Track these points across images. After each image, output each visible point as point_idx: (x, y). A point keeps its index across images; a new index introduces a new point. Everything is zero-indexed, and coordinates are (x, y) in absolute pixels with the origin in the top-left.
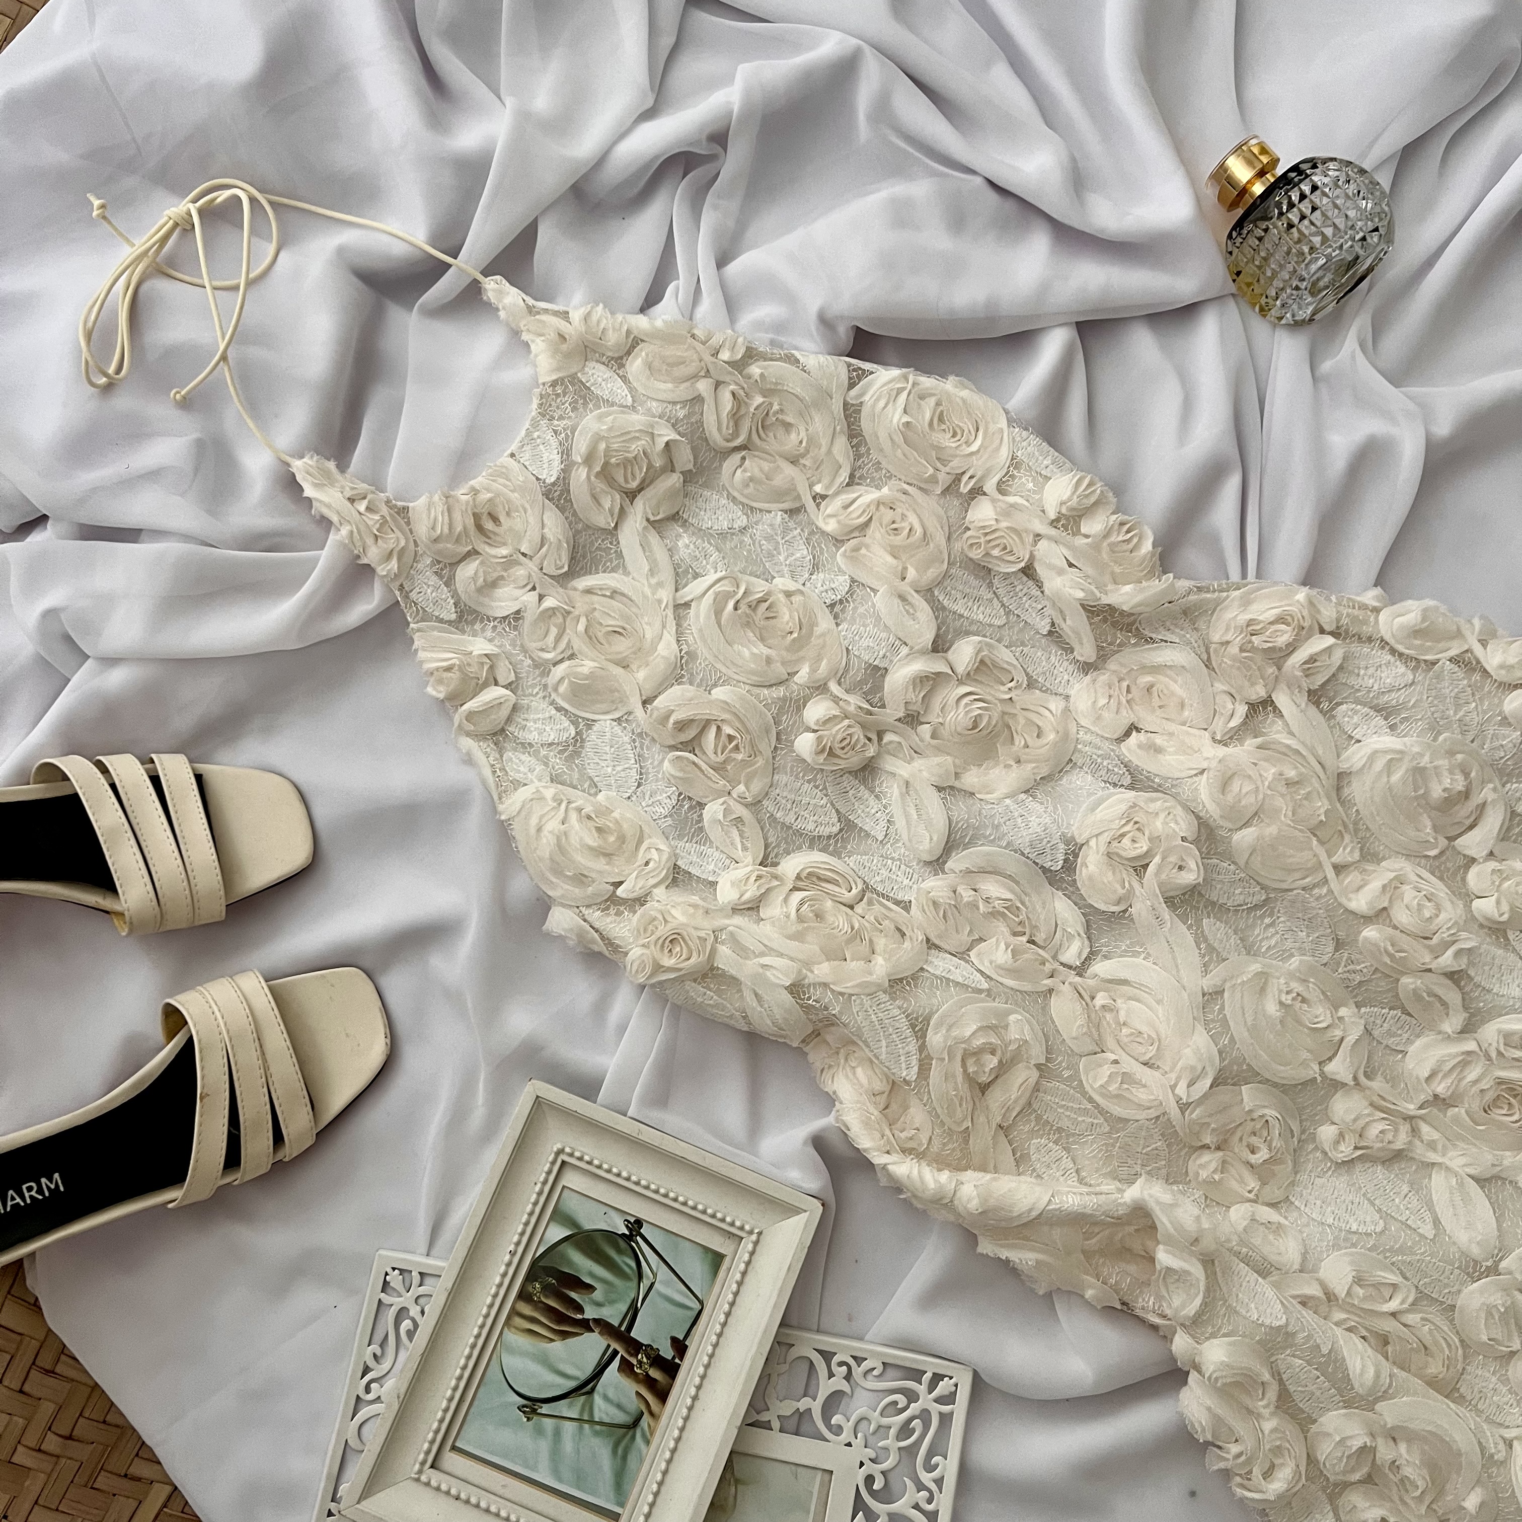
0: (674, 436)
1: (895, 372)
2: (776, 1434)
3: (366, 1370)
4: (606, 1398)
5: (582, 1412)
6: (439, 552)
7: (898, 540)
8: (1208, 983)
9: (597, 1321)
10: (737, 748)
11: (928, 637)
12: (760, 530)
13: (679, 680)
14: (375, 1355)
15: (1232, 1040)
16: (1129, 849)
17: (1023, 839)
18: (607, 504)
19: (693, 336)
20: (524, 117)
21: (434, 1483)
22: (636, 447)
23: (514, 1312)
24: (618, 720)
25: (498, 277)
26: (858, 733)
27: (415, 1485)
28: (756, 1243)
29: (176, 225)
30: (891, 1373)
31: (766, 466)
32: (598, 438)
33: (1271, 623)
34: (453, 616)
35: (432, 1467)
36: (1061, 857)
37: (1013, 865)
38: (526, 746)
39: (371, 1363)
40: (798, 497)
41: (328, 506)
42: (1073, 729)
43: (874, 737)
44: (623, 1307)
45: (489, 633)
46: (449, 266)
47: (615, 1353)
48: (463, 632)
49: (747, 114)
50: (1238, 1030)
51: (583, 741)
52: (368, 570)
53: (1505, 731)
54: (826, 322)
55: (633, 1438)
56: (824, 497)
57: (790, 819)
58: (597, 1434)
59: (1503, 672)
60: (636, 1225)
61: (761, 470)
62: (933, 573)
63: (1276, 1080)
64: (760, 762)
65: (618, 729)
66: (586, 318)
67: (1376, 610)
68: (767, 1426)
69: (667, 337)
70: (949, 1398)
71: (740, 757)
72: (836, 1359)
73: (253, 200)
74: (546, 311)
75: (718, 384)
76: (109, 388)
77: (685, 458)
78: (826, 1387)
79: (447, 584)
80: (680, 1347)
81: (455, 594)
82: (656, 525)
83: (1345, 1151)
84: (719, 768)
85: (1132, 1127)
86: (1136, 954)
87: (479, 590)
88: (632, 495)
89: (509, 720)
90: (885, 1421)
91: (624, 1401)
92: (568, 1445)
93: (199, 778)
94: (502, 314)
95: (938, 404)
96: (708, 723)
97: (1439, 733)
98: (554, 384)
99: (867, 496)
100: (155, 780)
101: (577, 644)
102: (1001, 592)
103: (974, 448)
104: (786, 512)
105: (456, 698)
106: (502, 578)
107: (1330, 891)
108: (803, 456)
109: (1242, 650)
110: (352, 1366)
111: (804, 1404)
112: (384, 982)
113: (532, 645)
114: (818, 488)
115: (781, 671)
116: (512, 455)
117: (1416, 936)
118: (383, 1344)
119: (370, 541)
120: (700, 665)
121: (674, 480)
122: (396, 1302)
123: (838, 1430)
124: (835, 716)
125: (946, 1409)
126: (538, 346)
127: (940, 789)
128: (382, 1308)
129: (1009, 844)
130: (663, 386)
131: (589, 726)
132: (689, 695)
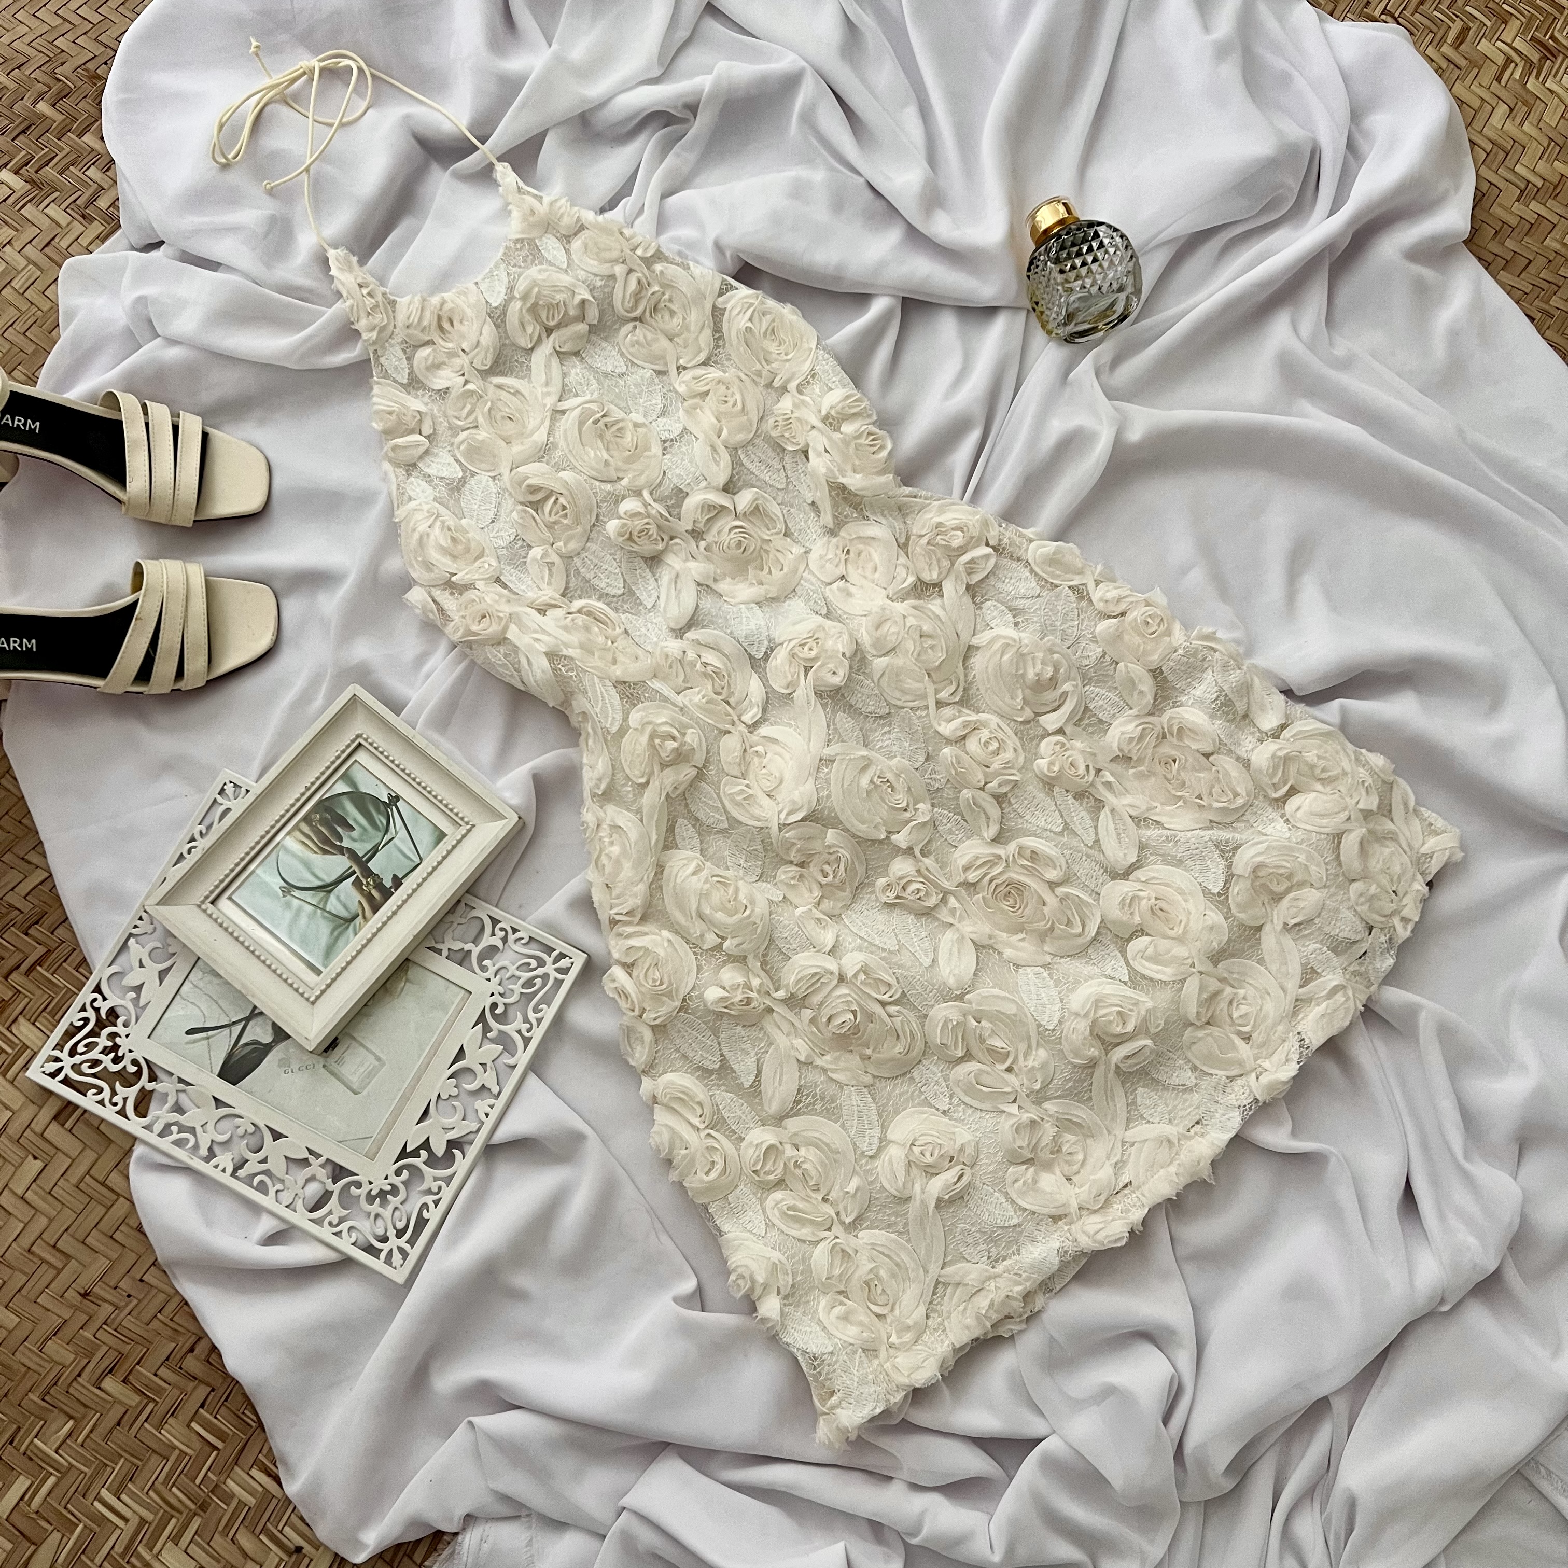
0: (587, 296)
1: (752, 292)
2: (443, 959)
3: (193, 839)
4: (338, 898)
5: (319, 902)
6: (408, 335)
7: (723, 408)
8: (828, 752)
9: (349, 850)
10: (566, 515)
11: (722, 479)
12: (630, 379)
13: (540, 459)
14: (201, 833)
15: (829, 796)
16: (805, 653)
17: (741, 630)
18: (530, 329)
19: (621, 233)
20: (559, 60)
21: (209, 912)
22: (559, 297)
23: (296, 827)
24: (494, 478)
25: (506, 164)
26: (653, 530)
27: (196, 909)
28: (469, 831)
29: (304, 73)
30: (533, 945)
31: (650, 336)
32: (534, 283)
33: (953, 529)
34: (405, 381)
35: (212, 903)
36: (764, 650)
37: (729, 647)
38: (428, 478)
39: (197, 836)
40: (666, 364)
41: (343, 284)
42: (802, 568)
43: (666, 538)
44: (369, 846)
45: (426, 399)
46: (477, 149)
47: (354, 872)
48: (409, 393)
49: (714, 96)
50: (835, 789)
51: (465, 482)
52: (357, 333)
53: (1093, 646)
54: (719, 247)
55: (347, 928)
56: (685, 368)
57: (590, 576)
58: (325, 918)
59: (1102, 604)
60: (395, 799)
61: (645, 337)
62: (741, 437)
63: (853, 830)
64: (579, 529)
65: (491, 483)
66: (552, 204)
67: (1031, 541)
68: (439, 952)
69: (605, 229)
70: (565, 971)
71: (565, 521)
72: (499, 926)
73: (360, 70)
74: (529, 193)
75: (631, 271)
76: (226, 167)
77: (593, 315)
78: (487, 940)
79: (408, 359)
80: (397, 882)
81: (411, 367)
82: (560, 355)
83: (890, 897)
84: (550, 527)
85: (742, 829)
86: (790, 726)
87: (428, 369)
88: (549, 331)
89: (421, 458)
90: (518, 973)
91: (349, 904)
92: (303, 920)
93: (205, 436)
94: (501, 189)
95: (773, 321)
96: (551, 493)
97: (1045, 635)
98: (517, 241)
99: (713, 373)
100: (176, 429)
101: (481, 419)
102: (788, 466)
103: (789, 357)
104: (655, 371)
105: (389, 433)
106: (444, 363)
107: (928, 715)
108: (678, 335)
109: (928, 543)
110: (184, 835)
111: (469, 946)
112: (284, 603)
113: (451, 413)
114: (681, 362)
115: (614, 476)
116: (476, 283)
117: (979, 764)
118: (209, 828)
119: (363, 315)
120: (557, 454)
121: (582, 327)
122: (227, 804)
123: (484, 969)
124: (640, 513)
125: (560, 977)
126: (516, 214)
127: (699, 584)
128: (216, 805)
129: (731, 633)
130: (592, 262)
131: (473, 474)
132: (543, 470)
